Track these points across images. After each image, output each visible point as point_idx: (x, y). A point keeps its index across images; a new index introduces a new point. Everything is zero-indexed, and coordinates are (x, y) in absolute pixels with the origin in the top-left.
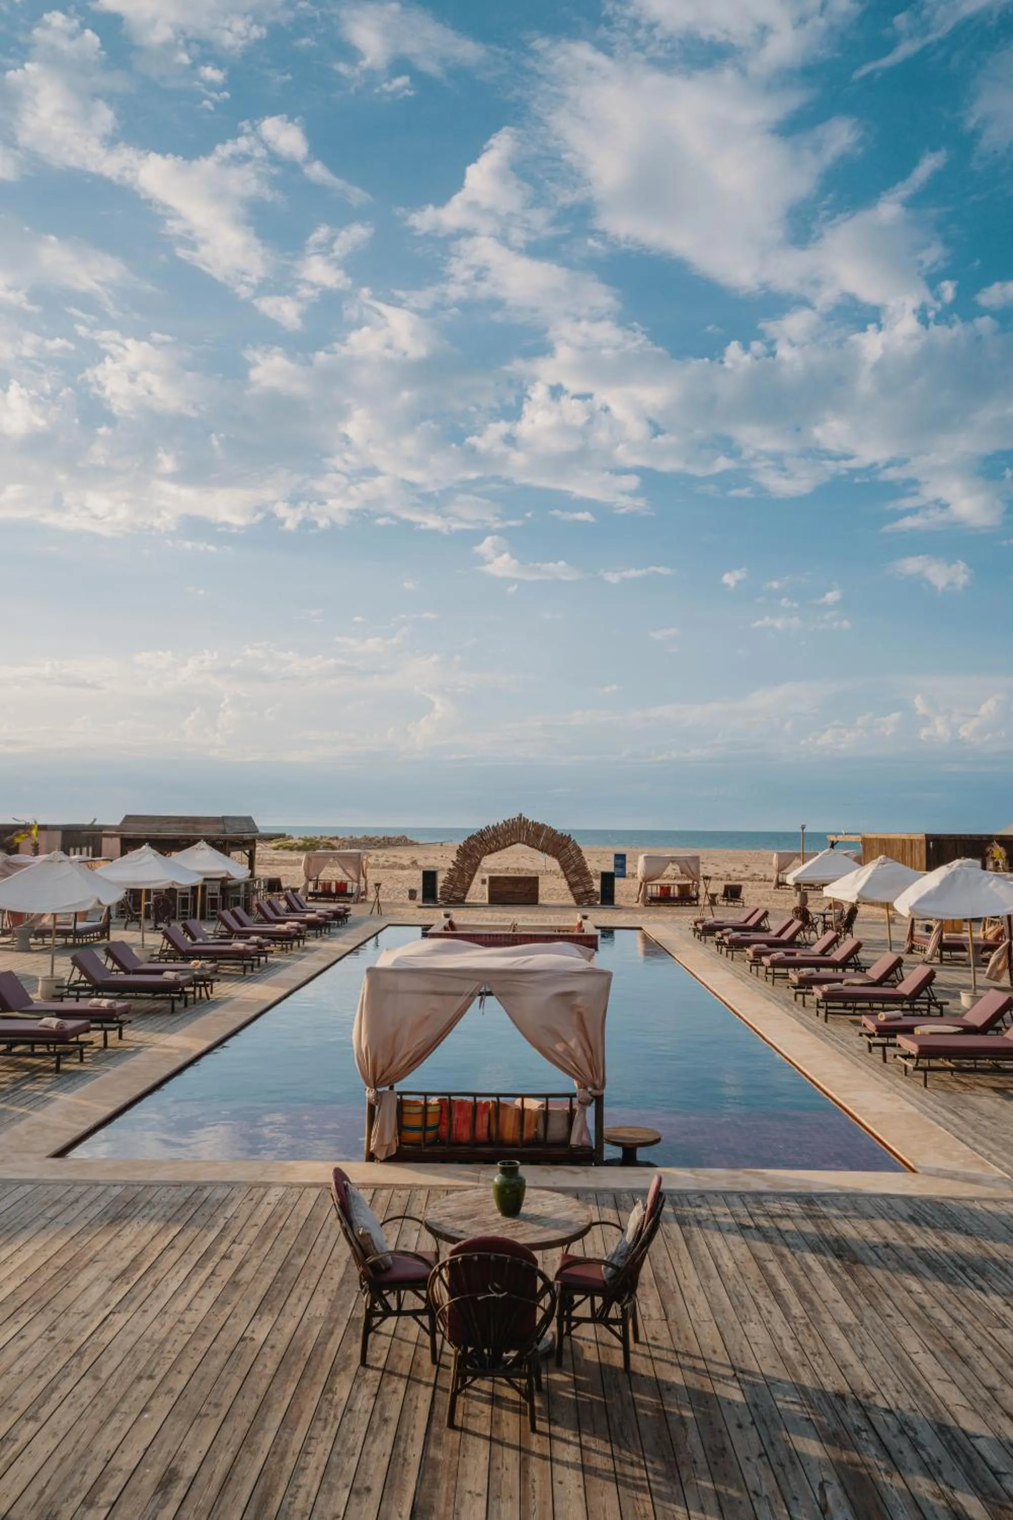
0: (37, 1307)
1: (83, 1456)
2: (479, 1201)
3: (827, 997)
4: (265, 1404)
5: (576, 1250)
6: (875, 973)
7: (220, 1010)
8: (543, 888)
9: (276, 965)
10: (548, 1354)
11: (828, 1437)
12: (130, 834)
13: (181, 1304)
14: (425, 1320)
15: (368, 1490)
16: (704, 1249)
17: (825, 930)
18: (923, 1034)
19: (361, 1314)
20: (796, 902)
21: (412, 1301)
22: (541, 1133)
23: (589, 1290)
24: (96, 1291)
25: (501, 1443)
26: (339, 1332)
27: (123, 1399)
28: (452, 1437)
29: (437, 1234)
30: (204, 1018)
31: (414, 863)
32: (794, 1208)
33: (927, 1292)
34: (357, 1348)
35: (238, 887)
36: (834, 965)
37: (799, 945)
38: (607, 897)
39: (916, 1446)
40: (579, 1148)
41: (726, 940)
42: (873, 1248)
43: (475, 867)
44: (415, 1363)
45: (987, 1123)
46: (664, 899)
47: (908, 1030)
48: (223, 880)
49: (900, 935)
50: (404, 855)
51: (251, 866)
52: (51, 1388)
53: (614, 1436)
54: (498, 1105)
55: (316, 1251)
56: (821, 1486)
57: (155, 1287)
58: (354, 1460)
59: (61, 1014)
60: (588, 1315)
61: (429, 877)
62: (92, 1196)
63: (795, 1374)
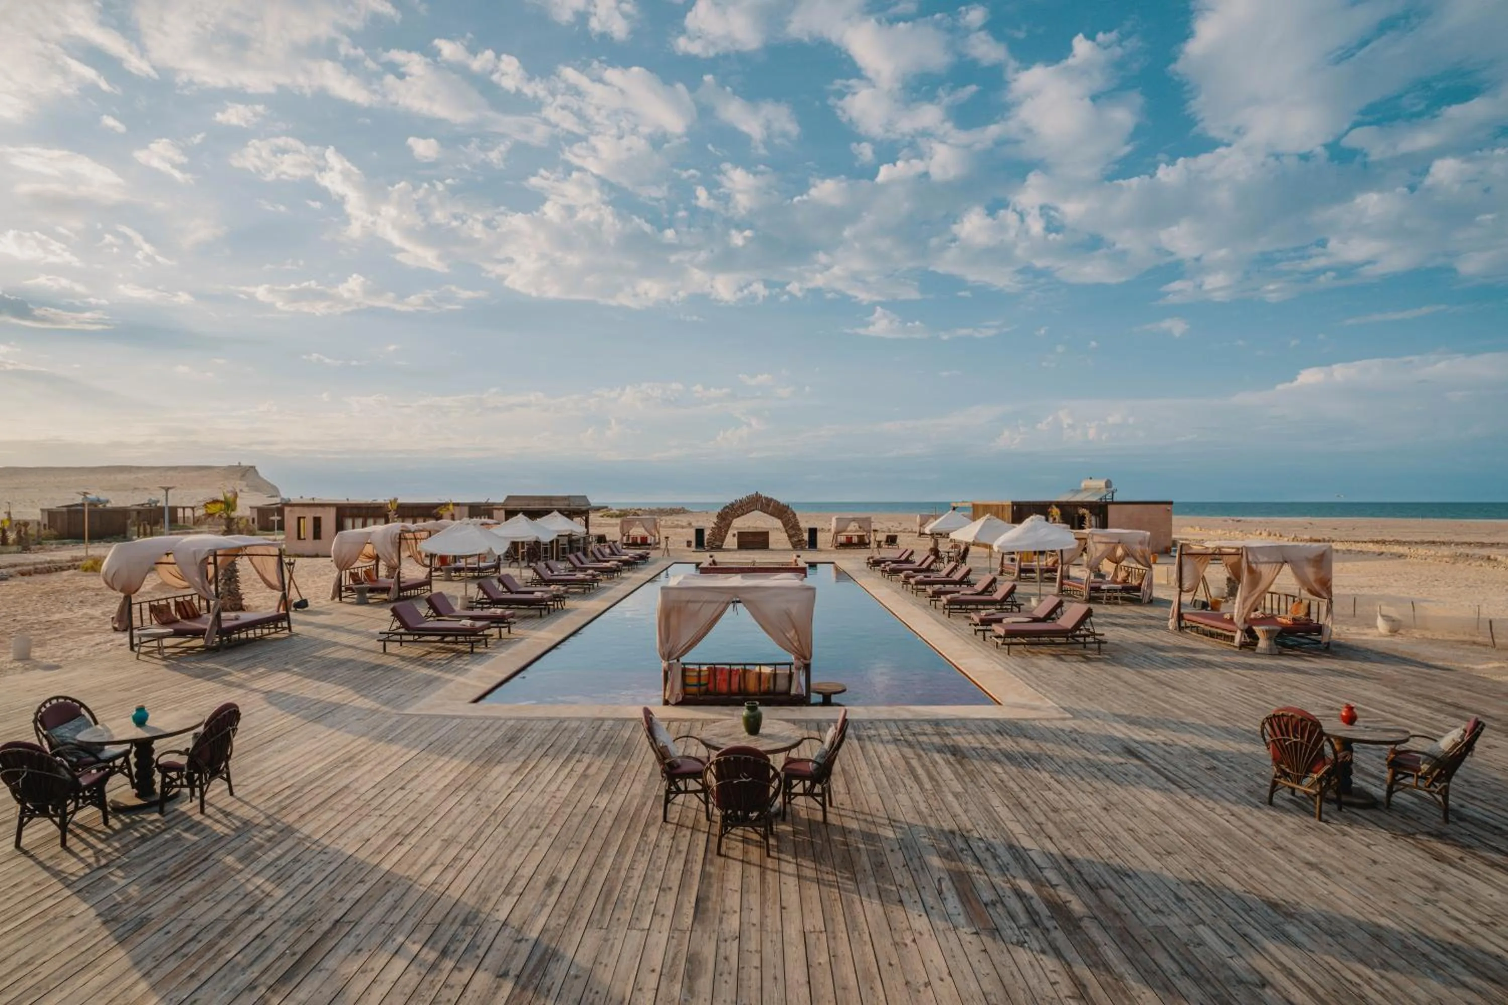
0: (468, 788)
1: (501, 869)
2: (735, 726)
3: (950, 602)
4: (606, 843)
5: (794, 754)
6: (979, 587)
7: (570, 615)
8: (772, 538)
9: (604, 588)
10: (777, 814)
11: (946, 855)
12: (510, 507)
13: (553, 787)
14: (702, 795)
15: (670, 889)
16: (872, 753)
17: (949, 561)
18: (1008, 623)
19: (663, 793)
20: (931, 545)
21: (693, 785)
22: (772, 687)
23: (802, 777)
24: (503, 779)
25: (749, 863)
26: (650, 803)
27: (523, 838)
28: (720, 861)
29: (708, 746)
30: (560, 621)
31: (690, 524)
32: (929, 729)
33: (1006, 772)
34: (661, 812)
35: (579, 540)
36: (954, 583)
37: (933, 571)
38: (813, 543)
39: (995, 857)
40: (796, 695)
41: (887, 568)
42: (974, 749)
43: (728, 526)
44: (696, 820)
45: (1044, 675)
46: (848, 544)
47: (999, 621)
48: (570, 536)
49: (996, 565)
50: (683, 520)
51: (587, 526)
52: (480, 832)
53: (817, 859)
54: (745, 671)
55: (634, 757)
56: (939, 880)
57: (537, 777)
58: (661, 873)
59: (472, 618)
60: (802, 791)
61: (700, 533)
62: (497, 725)
63: (926, 822)
